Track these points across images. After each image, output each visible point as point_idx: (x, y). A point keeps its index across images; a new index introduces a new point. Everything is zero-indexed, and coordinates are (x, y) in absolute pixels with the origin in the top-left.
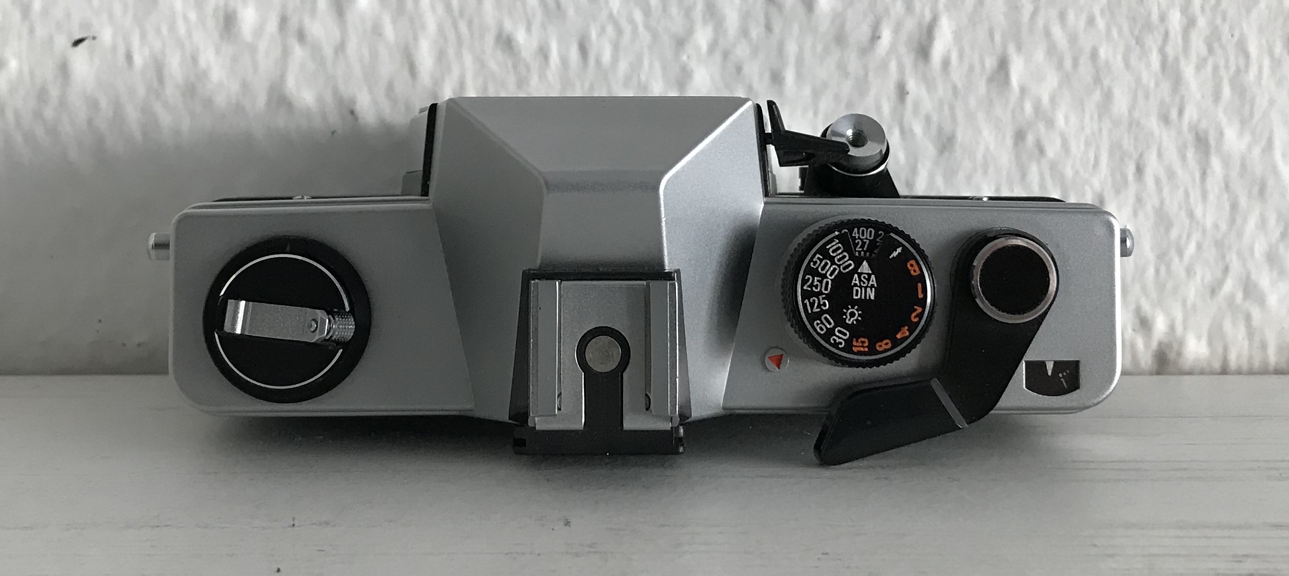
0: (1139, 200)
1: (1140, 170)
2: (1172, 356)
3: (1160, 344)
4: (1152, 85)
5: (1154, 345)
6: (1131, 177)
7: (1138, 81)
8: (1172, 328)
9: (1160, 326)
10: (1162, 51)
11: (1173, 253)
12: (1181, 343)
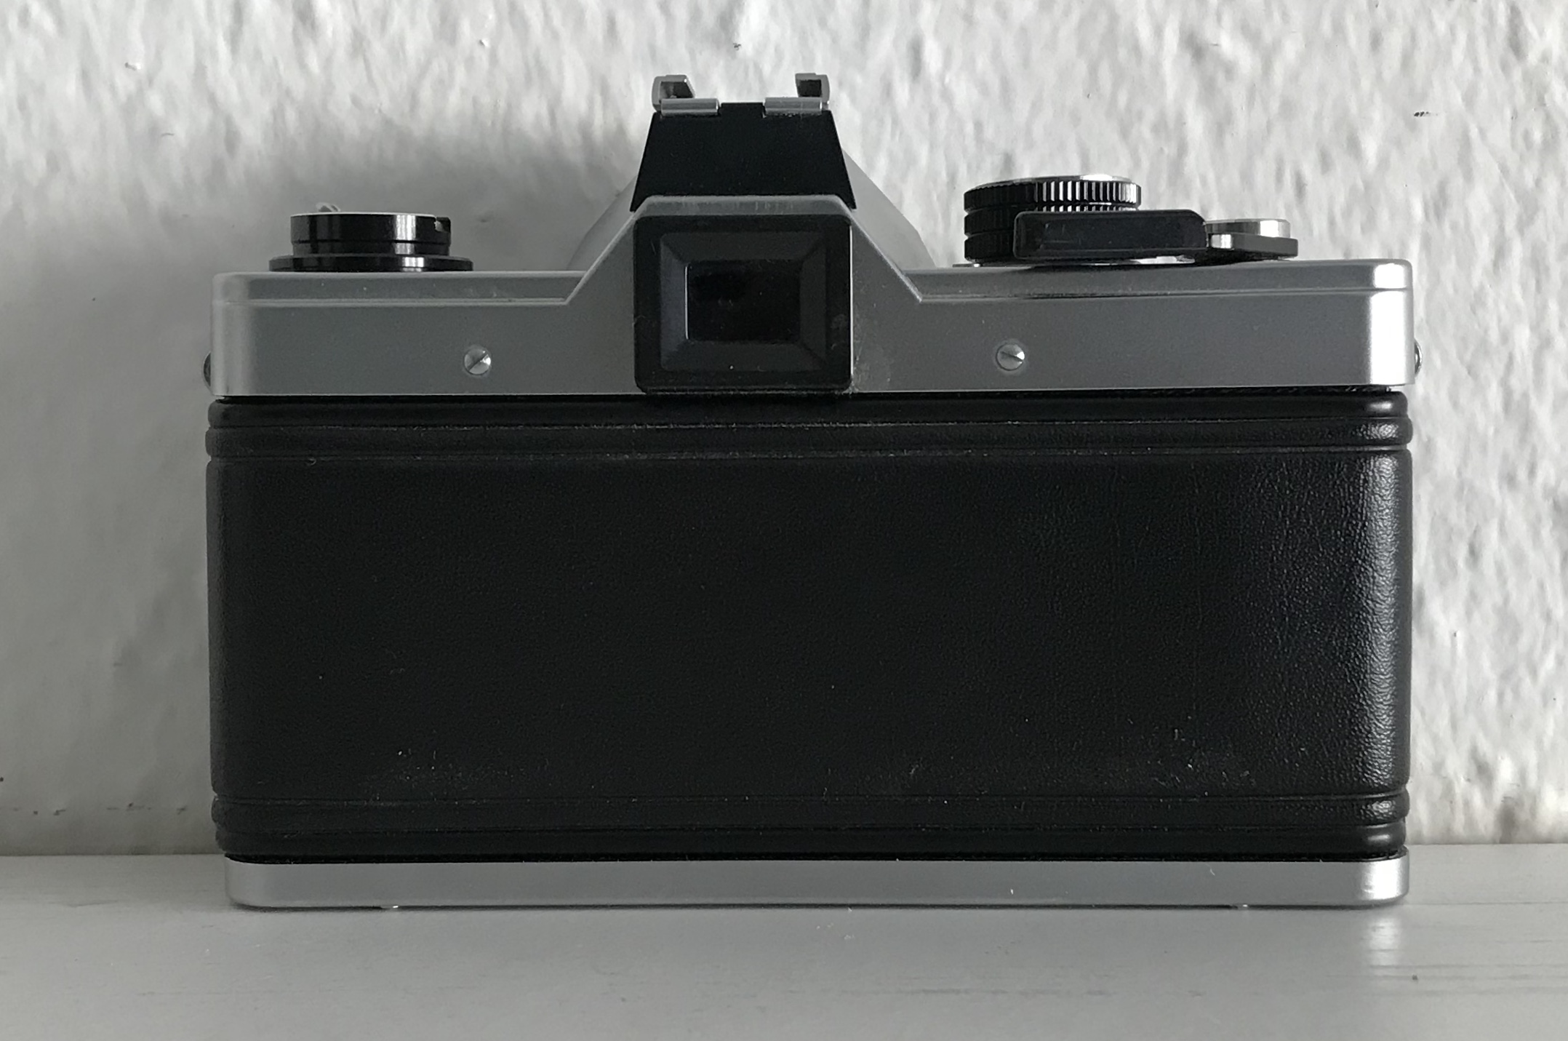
0: (1473, 597)
1: (1474, 554)
2: (1523, 816)
3: (1506, 798)
4: (1491, 431)
5: (1498, 799)
6: (1461, 564)
7: (1471, 427)
8: (1522, 775)
9: (1506, 773)
10: (1504, 383)
11: (1523, 671)
12: (1535, 798)
